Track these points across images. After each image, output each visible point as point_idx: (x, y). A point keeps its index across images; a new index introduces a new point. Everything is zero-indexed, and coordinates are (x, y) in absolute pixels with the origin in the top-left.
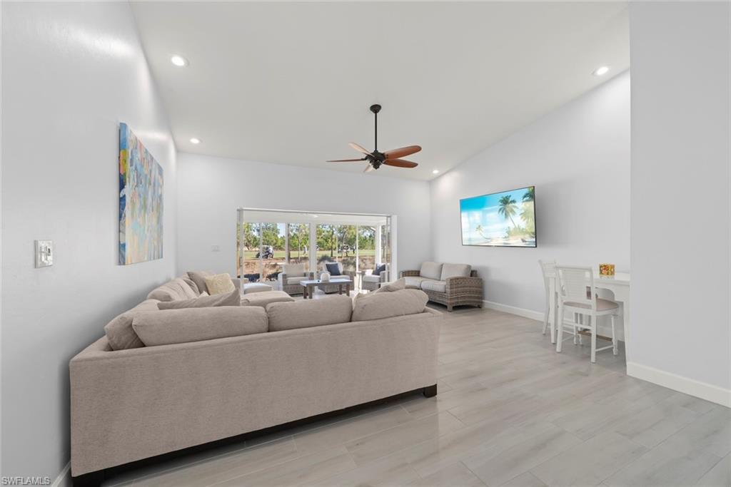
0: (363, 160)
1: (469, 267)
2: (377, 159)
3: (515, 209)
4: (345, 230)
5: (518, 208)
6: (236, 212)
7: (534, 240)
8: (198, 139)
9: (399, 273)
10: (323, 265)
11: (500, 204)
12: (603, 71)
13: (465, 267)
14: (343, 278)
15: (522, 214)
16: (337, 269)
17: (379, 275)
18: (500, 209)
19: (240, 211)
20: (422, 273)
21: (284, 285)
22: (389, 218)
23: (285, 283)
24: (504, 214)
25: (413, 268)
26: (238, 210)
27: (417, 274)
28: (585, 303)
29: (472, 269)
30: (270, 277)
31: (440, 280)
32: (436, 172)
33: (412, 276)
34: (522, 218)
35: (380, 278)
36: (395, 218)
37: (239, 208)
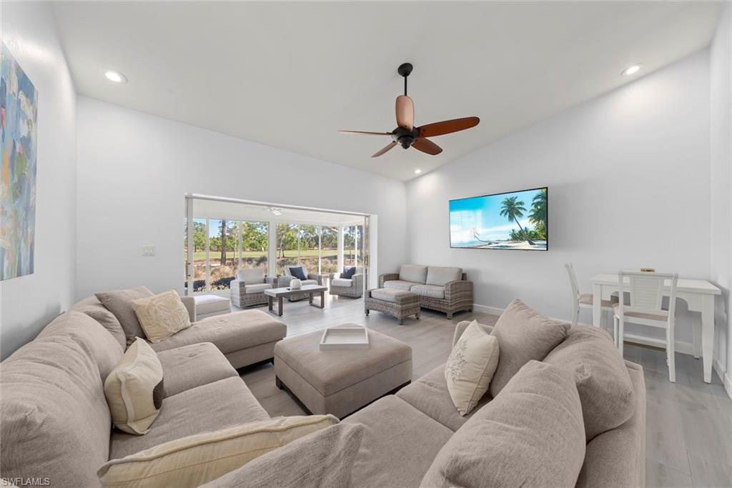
0: (388, 134)
1: (461, 270)
2: (407, 136)
3: (522, 211)
4: (283, 232)
5: (525, 210)
6: (184, 200)
7: (545, 242)
8: (121, 73)
9: (379, 277)
10: (287, 268)
11: (503, 205)
12: (633, 70)
13: (456, 271)
14: (311, 284)
15: (531, 216)
16: (302, 274)
17: (350, 278)
18: (503, 212)
19: (188, 198)
20: (402, 275)
21: (241, 295)
22: (367, 219)
23: (243, 293)
24: (507, 216)
25: (392, 271)
26: (187, 198)
27: (396, 277)
28: (660, 314)
29: (463, 272)
30: (217, 284)
31: (425, 284)
32: (418, 172)
33: (392, 280)
34: (530, 220)
35: (352, 282)
36: (374, 218)
37: (186, 194)
